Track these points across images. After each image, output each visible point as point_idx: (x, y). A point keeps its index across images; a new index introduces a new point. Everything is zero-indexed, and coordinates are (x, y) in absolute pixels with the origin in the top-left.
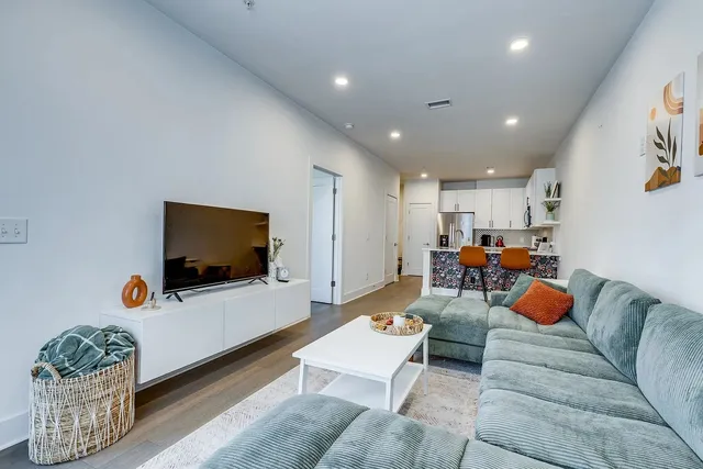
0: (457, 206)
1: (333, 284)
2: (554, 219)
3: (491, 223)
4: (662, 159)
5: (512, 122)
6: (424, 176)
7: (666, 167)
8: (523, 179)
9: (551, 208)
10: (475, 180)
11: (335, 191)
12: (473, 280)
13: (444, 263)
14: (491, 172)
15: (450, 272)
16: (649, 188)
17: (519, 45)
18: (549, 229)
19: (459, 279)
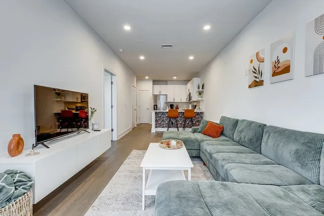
0: (160, 92)
1: (112, 130)
2: (201, 97)
3: (174, 99)
4: (256, 77)
5: (191, 58)
6: (147, 78)
7: (258, 80)
8: (186, 81)
9: (200, 93)
10: (167, 81)
11: (112, 83)
12: (172, 123)
13: (160, 117)
14: (175, 78)
15: (163, 121)
16: (250, 87)
17: (207, 28)
18: (198, 102)
19: (167, 124)
